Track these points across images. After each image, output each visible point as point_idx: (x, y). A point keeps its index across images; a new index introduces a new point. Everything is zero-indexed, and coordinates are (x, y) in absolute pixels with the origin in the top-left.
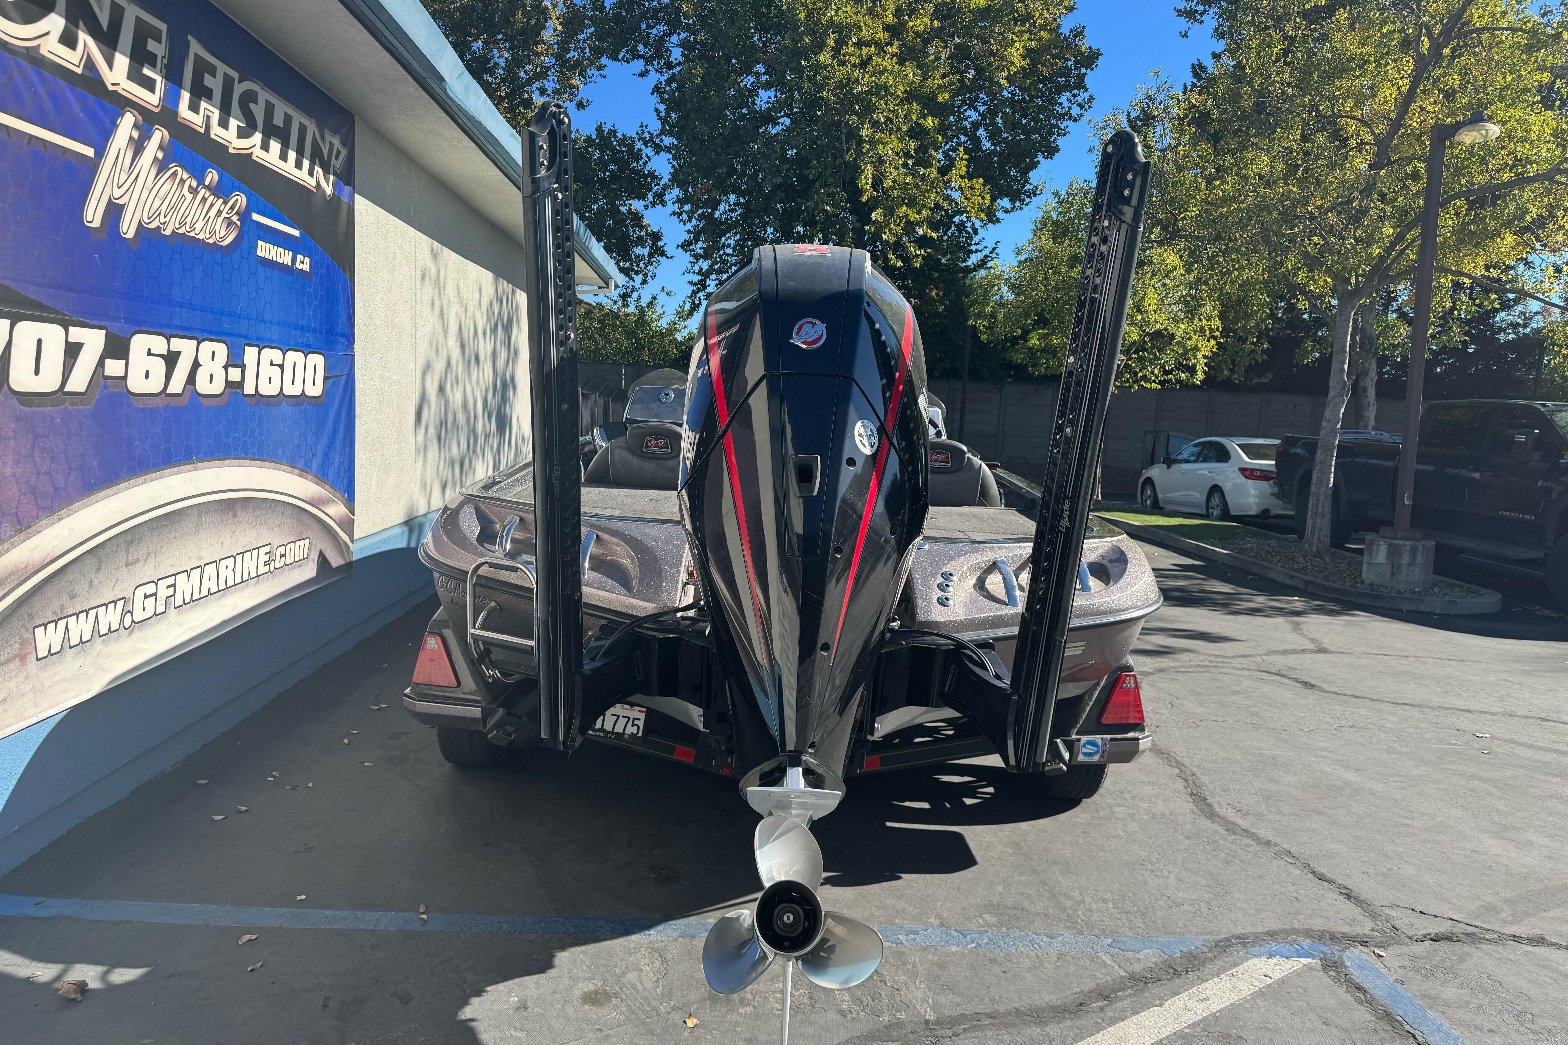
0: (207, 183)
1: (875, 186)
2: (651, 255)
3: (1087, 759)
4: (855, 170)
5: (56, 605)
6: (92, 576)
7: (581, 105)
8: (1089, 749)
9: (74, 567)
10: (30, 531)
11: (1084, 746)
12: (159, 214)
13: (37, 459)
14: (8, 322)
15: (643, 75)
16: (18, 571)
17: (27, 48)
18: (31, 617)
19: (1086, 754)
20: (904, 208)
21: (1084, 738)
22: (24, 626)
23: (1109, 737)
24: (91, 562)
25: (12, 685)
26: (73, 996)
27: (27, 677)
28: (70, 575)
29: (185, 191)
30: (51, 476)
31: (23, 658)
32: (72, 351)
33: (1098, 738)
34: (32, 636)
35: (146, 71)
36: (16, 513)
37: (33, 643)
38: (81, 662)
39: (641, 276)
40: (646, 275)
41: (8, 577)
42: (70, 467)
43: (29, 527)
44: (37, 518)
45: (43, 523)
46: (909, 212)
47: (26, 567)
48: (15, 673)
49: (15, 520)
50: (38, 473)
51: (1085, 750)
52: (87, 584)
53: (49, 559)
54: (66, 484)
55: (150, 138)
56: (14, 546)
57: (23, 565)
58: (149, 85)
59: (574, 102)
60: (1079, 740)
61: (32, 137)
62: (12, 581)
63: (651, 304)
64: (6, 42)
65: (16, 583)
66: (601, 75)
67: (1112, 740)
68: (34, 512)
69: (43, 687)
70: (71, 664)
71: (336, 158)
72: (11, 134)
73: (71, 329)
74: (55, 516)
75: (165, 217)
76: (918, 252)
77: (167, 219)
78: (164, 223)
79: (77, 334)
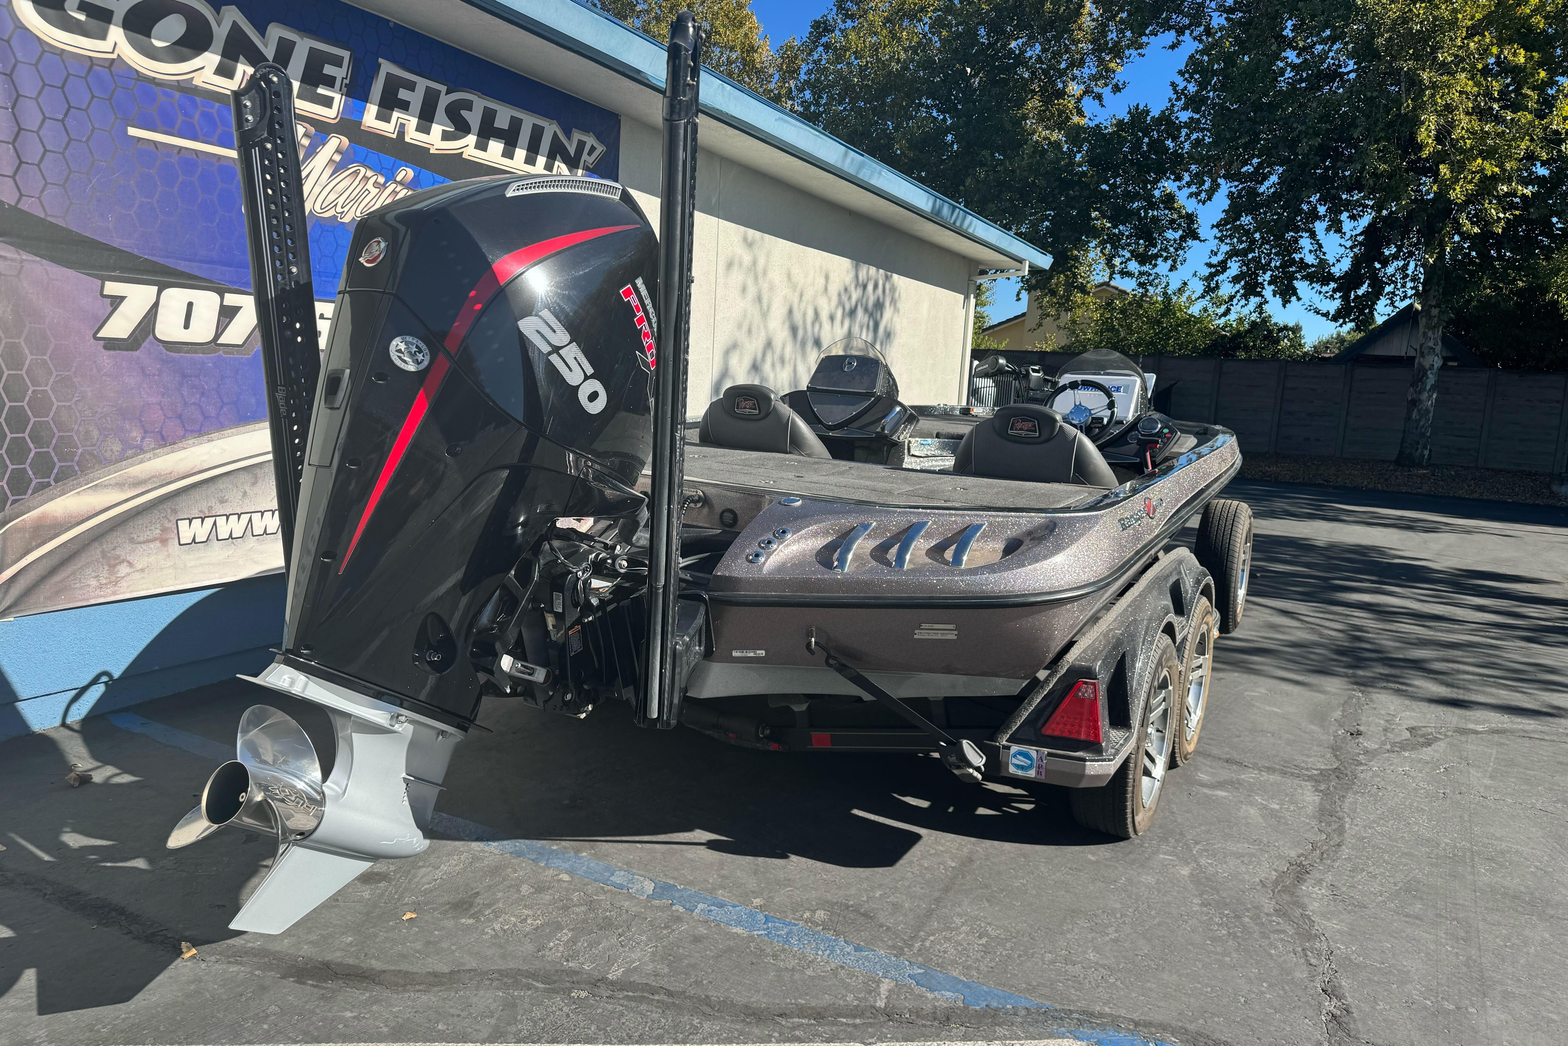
0: (399, 179)
1: (1439, 139)
2: (1183, 238)
3: (1020, 773)
4: (1415, 123)
5: (204, 505)
6: (247, 489)
7: (1117, 89)
8: (1021, 761)
9: (225, 479)
10: (175, 446)
11: (1015, 756)
12: (336, 205)
13: (185, 393)
14: (155, 288)
15: (1173, 47)
16: (160, 475)
17: (178, 81)
18: (175, 511)
19: (1018, 766)
20: (1479, 161)
21: (1015, 748)
22: (166, 517)
23: (1046, 751)
24: (244, 477)
25: (152, 559)
26: (72, 783)
27: (168, 556)
28: (221, 484)
29: (370, 186)
30: (201, 407)
31: (164, 542)
32: (228, 314)
33: (1033, 751)
34: (175, 526)
35: (321, 91)
36: (160, 432)
37: (176, 531)
38: (230, 553)
39: (1170, 262)
40: (1175, 261)
41: (150, 479)
42: (222, 401)
43: (174, 444)
44: (183, 437)
45: (191, 442)
46: (1487, 165)
47: (171, 473)
48: (155, 551)
49: (159, 437)
50: (185, 403)
51: (1015, 761)
52: (241, 494)
53: (196, 470)
54: (218, 415)
55: (324, 145)
56: (156, 456)
57: (168, 472)
58: (327, 102)
59: (1110, 86)
60: (1008, 748)
61: (181, 148)
62: (154, 482)
63: (1181, 291)
64: (154, 78)
65: (158, 484)
66: (1139, 54)
67: (1049, 754)
68: (182, 433)
69: (185, 566)
70: (217, 552)
71: (590, 154)
72: (159, 147)
73: (227, 295)
74: (205, 438)
75: (342, 208)
76: (1501, 215)
77: (346, 209)
78: (342, 213)
79: (231, 299)
